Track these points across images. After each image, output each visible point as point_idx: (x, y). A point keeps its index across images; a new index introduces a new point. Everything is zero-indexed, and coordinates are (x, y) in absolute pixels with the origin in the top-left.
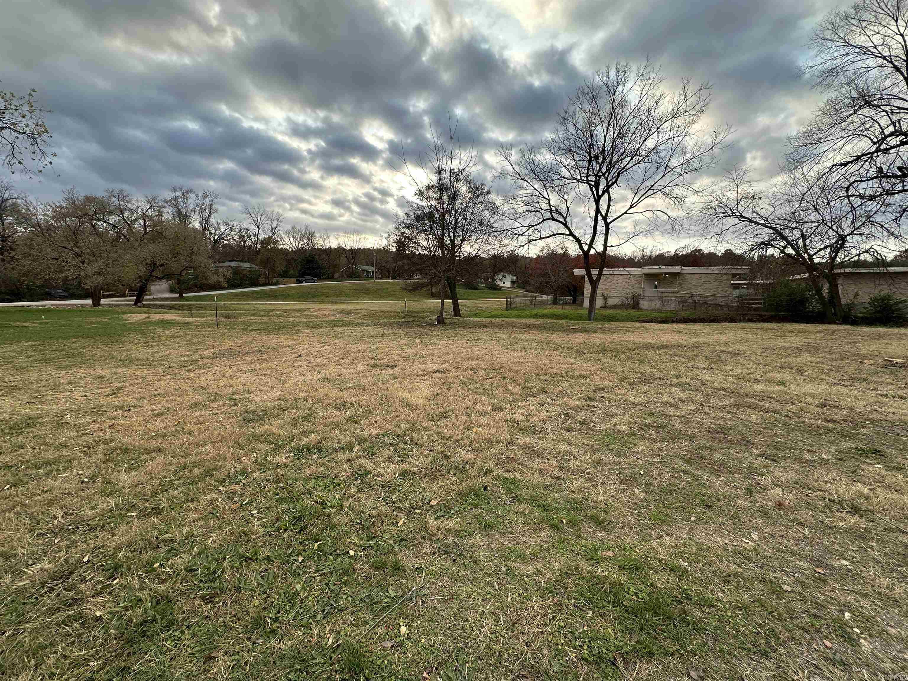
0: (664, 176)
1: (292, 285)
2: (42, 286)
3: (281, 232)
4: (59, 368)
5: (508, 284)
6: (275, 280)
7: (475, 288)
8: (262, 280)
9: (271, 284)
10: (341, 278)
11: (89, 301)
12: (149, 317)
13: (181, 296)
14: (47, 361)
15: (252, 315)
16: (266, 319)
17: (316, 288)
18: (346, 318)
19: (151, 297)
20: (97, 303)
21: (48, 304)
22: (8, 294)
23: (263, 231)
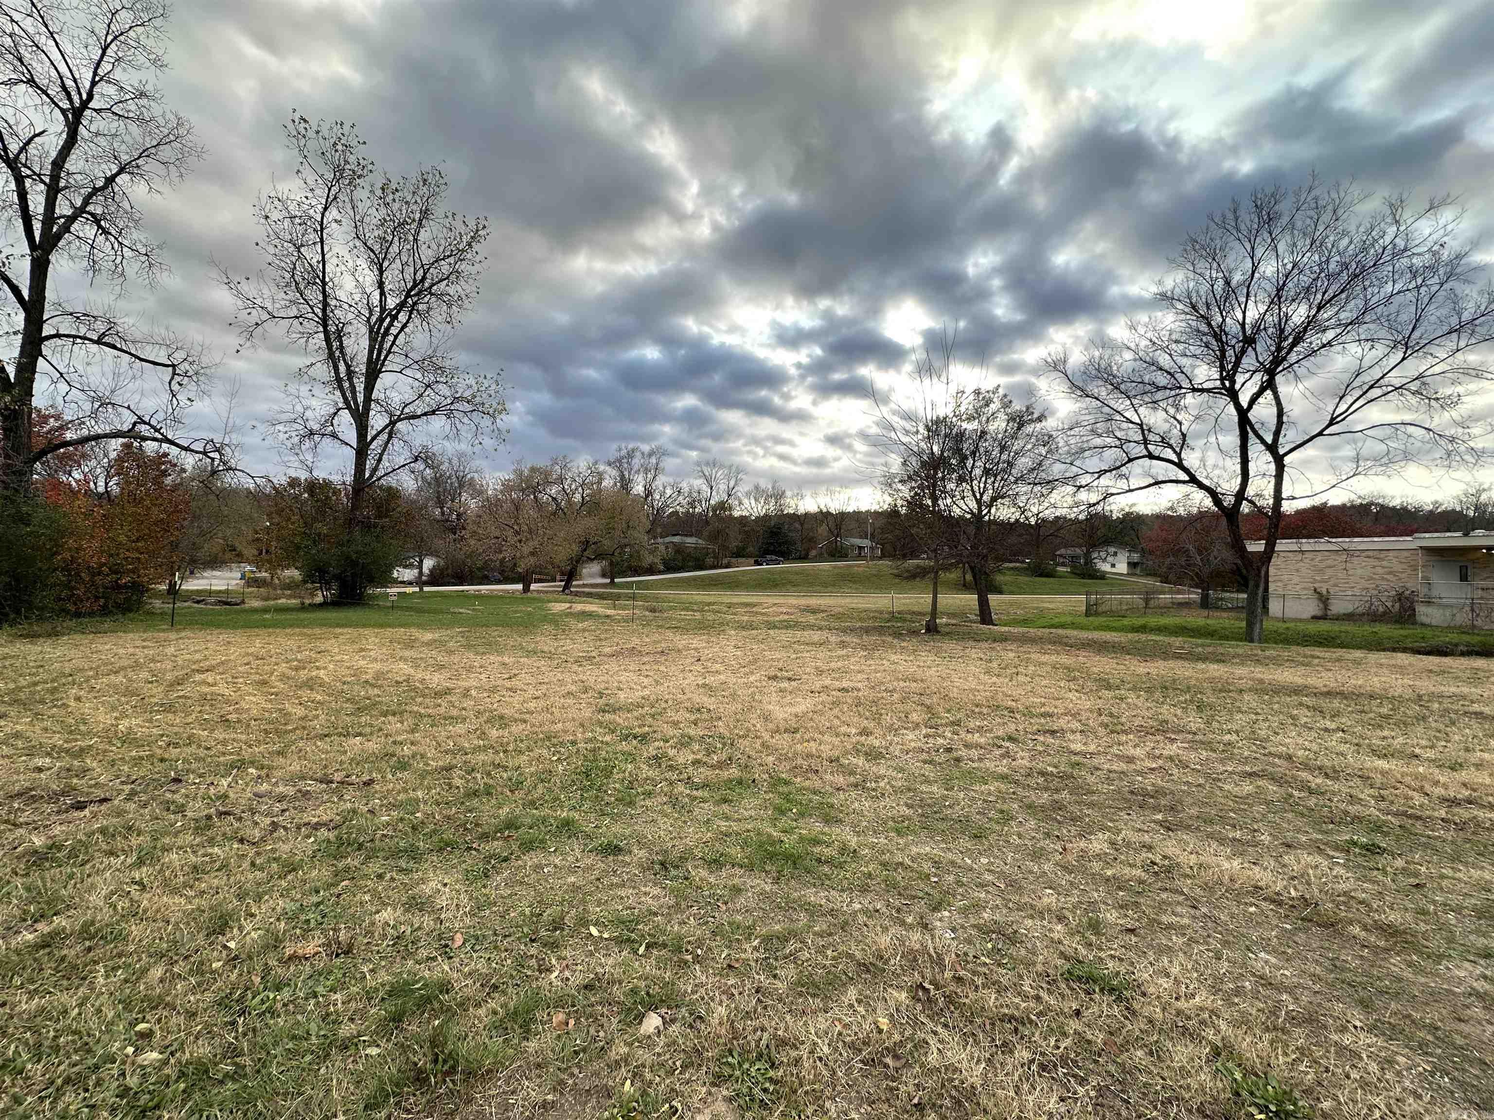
0: (1404, 359)
1: (747, 568)
2: (483, 568)
3: (739, 494)
4: (477, 654)
5: (1122, 567)
6: (725, 561)
7: (1048, 575)
8: (709, 561)
9: (721, 567)
10: (819, 558)
11: (520, 587)
12: (570, 608)
13: (612, 582)
14: (468, 647)
15: (682, 610)
16: (698, 615)
17: (782, 572)
18: (811, 619)
19: (581, 582)
20: (526, 589)
21: (484, 588)
22: (453, 577)
23: (718, 493)
